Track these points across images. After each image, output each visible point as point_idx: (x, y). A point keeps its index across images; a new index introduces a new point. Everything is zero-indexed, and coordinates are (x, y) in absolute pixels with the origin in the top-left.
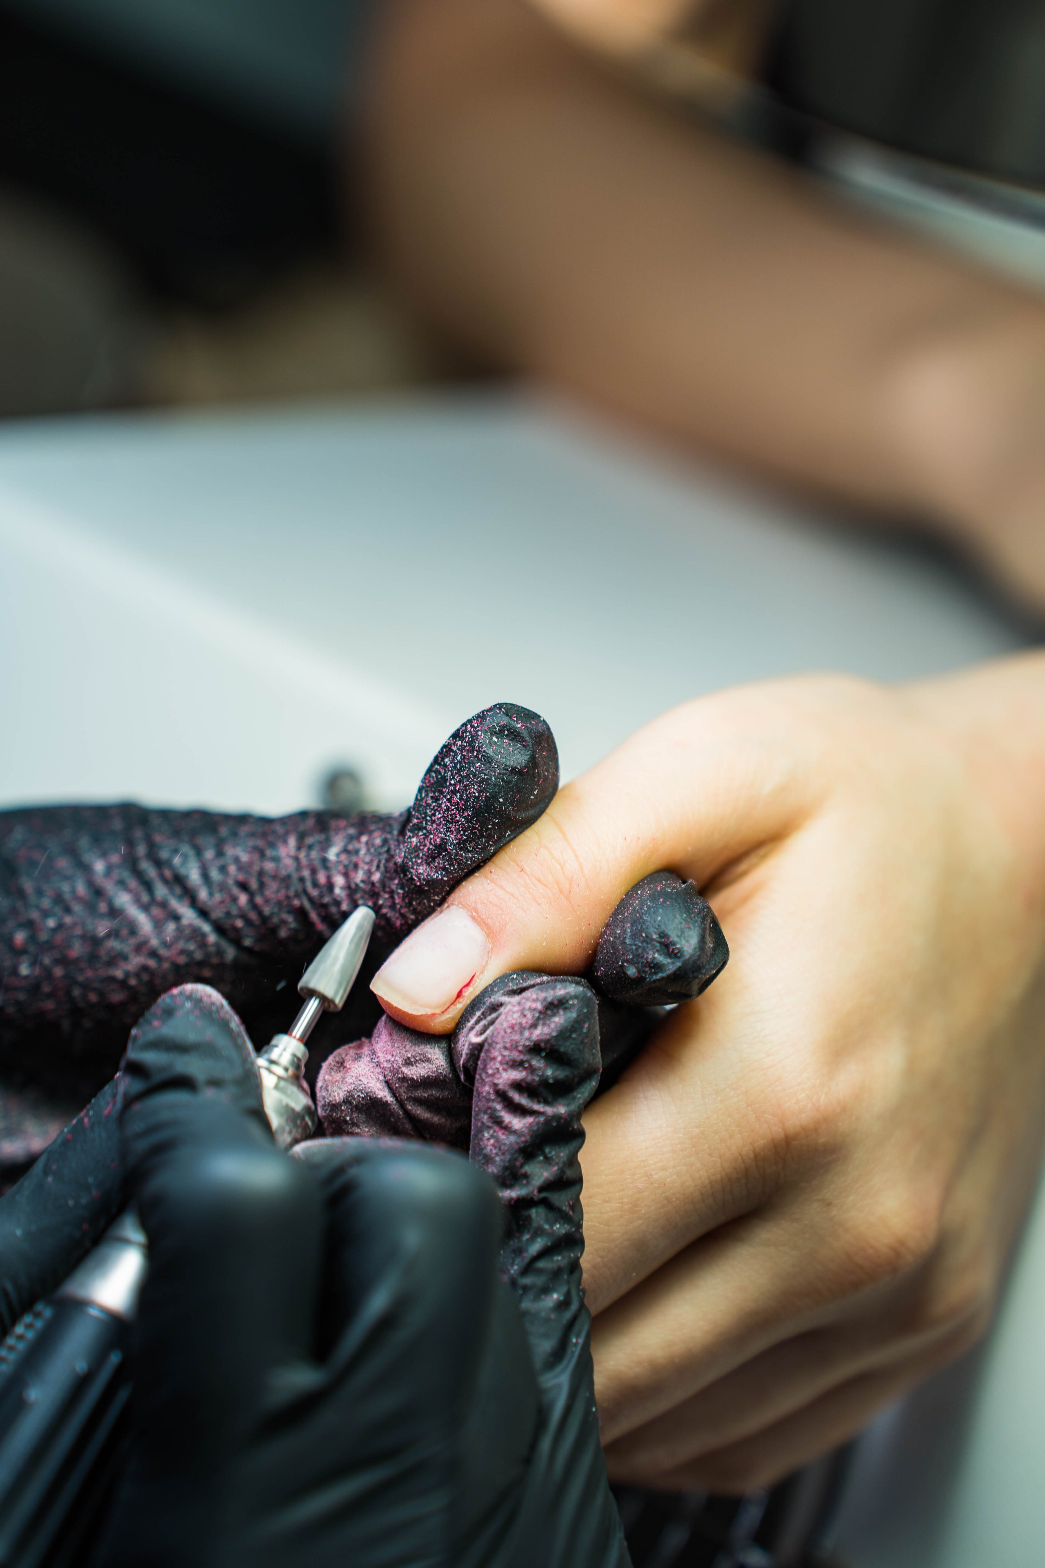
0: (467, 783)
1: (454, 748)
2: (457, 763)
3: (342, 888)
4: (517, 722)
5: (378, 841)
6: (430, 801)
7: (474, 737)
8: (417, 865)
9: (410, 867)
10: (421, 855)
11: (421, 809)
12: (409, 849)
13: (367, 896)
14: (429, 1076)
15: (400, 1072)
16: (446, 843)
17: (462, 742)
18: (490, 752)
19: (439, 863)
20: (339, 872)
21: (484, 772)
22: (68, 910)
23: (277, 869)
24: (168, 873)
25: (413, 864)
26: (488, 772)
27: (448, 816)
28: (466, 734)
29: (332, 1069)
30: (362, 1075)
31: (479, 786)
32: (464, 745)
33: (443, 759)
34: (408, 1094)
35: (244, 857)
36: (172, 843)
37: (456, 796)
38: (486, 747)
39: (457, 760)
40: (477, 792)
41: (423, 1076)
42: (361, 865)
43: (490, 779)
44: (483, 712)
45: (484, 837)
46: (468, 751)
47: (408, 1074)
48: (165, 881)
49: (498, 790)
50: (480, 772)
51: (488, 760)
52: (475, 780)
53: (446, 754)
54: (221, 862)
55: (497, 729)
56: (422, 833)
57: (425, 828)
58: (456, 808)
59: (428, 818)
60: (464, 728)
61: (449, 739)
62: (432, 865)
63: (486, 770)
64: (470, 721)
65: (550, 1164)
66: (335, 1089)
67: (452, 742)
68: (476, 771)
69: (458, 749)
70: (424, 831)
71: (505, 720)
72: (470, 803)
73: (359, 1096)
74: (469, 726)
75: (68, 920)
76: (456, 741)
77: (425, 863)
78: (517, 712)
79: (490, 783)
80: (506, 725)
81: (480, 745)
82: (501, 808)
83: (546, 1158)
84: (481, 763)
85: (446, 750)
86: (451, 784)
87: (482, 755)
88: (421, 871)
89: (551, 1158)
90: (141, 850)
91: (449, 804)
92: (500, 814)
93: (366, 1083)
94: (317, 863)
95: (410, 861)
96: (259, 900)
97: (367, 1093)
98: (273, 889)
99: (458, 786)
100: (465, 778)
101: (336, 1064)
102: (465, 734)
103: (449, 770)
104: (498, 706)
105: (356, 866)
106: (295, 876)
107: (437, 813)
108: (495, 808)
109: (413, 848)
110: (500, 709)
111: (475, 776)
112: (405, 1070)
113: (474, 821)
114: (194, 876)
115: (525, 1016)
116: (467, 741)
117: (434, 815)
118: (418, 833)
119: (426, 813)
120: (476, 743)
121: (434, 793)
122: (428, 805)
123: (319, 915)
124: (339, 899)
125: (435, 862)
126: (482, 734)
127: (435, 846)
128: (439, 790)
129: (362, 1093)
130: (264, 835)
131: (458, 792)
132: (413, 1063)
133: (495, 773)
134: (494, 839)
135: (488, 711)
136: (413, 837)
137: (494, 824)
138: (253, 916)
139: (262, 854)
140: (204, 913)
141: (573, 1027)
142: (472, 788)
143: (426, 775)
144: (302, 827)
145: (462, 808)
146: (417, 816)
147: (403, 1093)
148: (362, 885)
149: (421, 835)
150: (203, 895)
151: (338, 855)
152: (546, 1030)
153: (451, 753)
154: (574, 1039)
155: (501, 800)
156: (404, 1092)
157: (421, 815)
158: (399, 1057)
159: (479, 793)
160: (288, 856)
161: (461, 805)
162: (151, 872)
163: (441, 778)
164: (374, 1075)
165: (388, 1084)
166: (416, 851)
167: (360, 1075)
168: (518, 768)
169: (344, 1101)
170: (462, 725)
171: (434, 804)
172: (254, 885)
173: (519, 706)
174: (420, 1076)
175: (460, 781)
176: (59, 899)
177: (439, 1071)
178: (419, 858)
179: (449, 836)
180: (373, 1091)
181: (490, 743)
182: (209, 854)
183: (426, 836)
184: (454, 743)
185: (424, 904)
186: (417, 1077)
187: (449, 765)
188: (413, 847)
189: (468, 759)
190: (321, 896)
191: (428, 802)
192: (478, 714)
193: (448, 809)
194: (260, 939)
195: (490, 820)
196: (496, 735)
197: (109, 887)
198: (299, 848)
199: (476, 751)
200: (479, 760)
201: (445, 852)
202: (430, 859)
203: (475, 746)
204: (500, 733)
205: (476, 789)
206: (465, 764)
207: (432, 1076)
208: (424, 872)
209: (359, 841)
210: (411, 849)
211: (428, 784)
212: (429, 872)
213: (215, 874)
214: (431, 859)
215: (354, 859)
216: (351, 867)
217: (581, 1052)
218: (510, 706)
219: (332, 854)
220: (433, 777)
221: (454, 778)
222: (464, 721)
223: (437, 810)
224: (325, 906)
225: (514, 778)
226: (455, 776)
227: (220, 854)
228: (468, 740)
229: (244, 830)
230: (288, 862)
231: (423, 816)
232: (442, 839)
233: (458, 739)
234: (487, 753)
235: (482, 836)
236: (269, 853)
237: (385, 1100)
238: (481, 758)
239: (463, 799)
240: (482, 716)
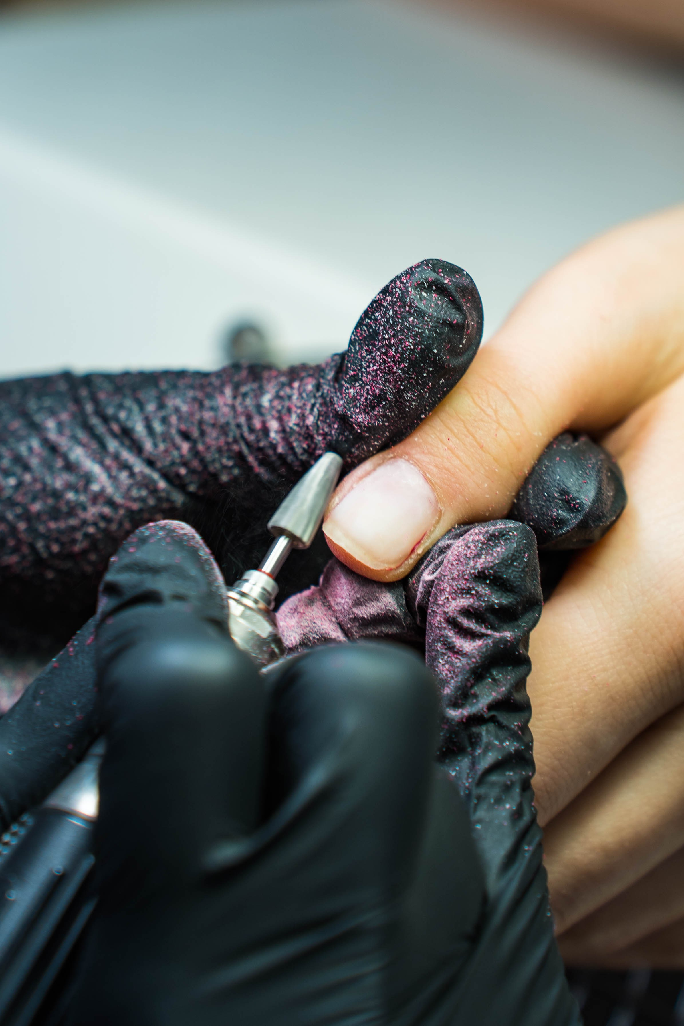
0: (402, 337)
1: (385, 304)
2: (389, 318)
3: (277, 432)
4: (444, 277)
5: (310, 387)
6: (364, 354)
7: (405, 293)
8: (355, 414)
9: (349, 416)
10: (358, 405)
11: (357, 362)
12: (347, 399)
13: (301, 438)
14: (378, 614)
15: (351, 613)
16: (385, 393)
17: (392, 297)
18: (422, 306)
19: (379, 412)
20: (273, 417)
21: (418, 326)
22: (27, 468)
23: (216, 418)
24: (115, 427)
25: (351, 413)
26: (422, 326)
27: (385, 368)
28: (396, 289)
29: (286, 615)
30: (316, 618)
31: (413, 340)
32: (395, 301)
33: (373, 314)
34: (359, 633)
35: (184, 408)
36: (116, 400)
37: (392, 349)
38: (417, 302)
39: (389, 315)
40: (413, 345)
41: (374, 615)
42: (294, 409)
43: (424, 332)
44: (411, 268)
45: (419, 384)
46: (399, 307)
47: (359, 613)
48: (115, 436)
49: (431, 342)
50: (414, 327)
51: (421, 314)
52: (410, 334)
53: (376, 309)
54: (163, 413)
55: (426, 285)
56: (359, 384)
57: (361, 380)
58: (392, 361)
59: (364, 370)
60: (393, 285)
61: (379, 294)
62: (371, 414)
63: (419, 324)
64: (398, 278)
65: (498, 685)
66: (290, 633)
67: (382, 298)
68: (409, 325)
69: (389, 304)
70: (360, 382)
71: (432, 276)
72: (406, 356)
73: (314, 638)
74: (398, 283)
75: (28, 477)
76: (386, 297)
77: (363, 412)
78: (442, 267)
79: (424, 336)
80: (434, 281)
81: (411, 301)
82: (435, 359)
83: (494, 680)
84: (414, 318)
85: (376, 305)
86: (385, 339)
87: (415, 311)
88: (360, 420)
89: (499, 680)
90: (89, 408)
91: (385, 357)
92: (434, 363)
93: (320, 625)
94: (252, 409)
95: (348, 411)
96: (200, 447)
97: (321, 634)
98: (212, 435)
99: (393, 341)
100: (400, 332)
101: (289, 611)
102: (394, 290)
103: (381, 325)
104: (425, 262)
105: (289, 410)
106: (233, 423)
107: (371, 365)
108: (430, 358)
109: (351, 399)
110: (427, 265)
111: (409, 329)
112: (355, 610)
113: (410, 371)
114: (140, 428)
115: (469, 547)
116: (397, 296)
117: (369, 366)
118: (355, 384)
119: (361, 366)
120: (407, 299)
121: (368, 347)
122: (364, 358)
123: (257, 459)
124: (274, 442)
125: (374, 411)
126: (413, 290)
127: (375, 396)
128: (372, 343)
129: (317, 635)
130: (202, 387)
131: (393, 345)
132: (363, 603)
133: (428, 326)
134: (429, 385)
135: (415, 267)
136: (351, 388)
137: (429, 372)
138: (195, 464)
139: (201, 405)
140: (150, 463)
141: (514, 557)
142: (407, 341)
143: (356, 328)
144: (236, 378)
145: (398, 361)
146: (354, 368)
147: (355, 634)
148: (295, 428)
149: (357, 386)
150: (148, 446)
151: (271, 401)
152: (489, 558)
153: (382, 308)
154: (516, 567)
155: (435, 351)
156: (356, 632)
157: (357, 368)
158: (349, 599)
159: (414, 345)
160: (226, 405)
161: (397, 358)
162: (101, 429)
163: (373, 331)
164: (327, 618)
165: (340, 625)
166: (354, 401)
167: (314, 618)
168: (448, 320)
169: (300, 644)
170: (391, 282)
171: (369, 356)
172: (195, 434)
173: (444, 262)
174: (370, 614)
175: (394, 336)
176: (18, 460)
177: (388, 608)
178: (357, 408)
179: (387, 386)
180: (327, 632)
181: (420, 297)
182: (151, 407)
183: (362, 387)
184: (384, 299)
185: (363, 449)
186: (367, 616)
187: (380, 319)
188: (351, 397)
189: (400, 314)
190: (258, 441)
191: (363, 355)
192: (406, 271)
193: (385, 362)
194: (203, 485)
195: (425, 369)
196: (425, 290)
197: (63, 442)
198: (235, 397)
199: (408, 306)
200: (411, 315)
201: (385, 401)
202: (368, 407)
203: (406, 301)
204: (429, 289)
205: (411, 343)
206: (398, 318)
207: (381, 613)
208: (364, 420)
209: (292, 388)
210: (349, 399)
211: (360, 338)
212: (368, 420)
213: (158, 427)
214: (370, 409)
215: (287, 403)
216: (284, 411)
217: (523, 579)
218: (436, 262)
219: (266, 400)
220: (365, 331)
221: (387, 332)
222: (393, 277)
223: (371, 362)
224: (260, 449)
225: (445, 329)
226: (388, 330)
227: (161, 406)
228: (399, 296)
229: (181, 383)
230: (226, 410)
231: (359, 368)
232: (382, 390)
233: (388, 295)
234: (419, 308)
235: (418, 384)
236: (207, 403)
237: (338, 639)
238: (414, 312)
239: (399, 352)
240: (410, 272)
